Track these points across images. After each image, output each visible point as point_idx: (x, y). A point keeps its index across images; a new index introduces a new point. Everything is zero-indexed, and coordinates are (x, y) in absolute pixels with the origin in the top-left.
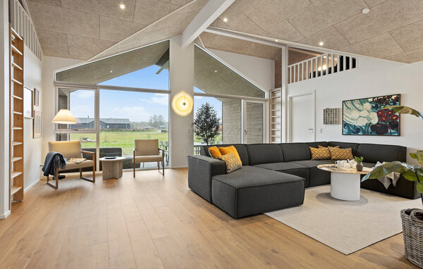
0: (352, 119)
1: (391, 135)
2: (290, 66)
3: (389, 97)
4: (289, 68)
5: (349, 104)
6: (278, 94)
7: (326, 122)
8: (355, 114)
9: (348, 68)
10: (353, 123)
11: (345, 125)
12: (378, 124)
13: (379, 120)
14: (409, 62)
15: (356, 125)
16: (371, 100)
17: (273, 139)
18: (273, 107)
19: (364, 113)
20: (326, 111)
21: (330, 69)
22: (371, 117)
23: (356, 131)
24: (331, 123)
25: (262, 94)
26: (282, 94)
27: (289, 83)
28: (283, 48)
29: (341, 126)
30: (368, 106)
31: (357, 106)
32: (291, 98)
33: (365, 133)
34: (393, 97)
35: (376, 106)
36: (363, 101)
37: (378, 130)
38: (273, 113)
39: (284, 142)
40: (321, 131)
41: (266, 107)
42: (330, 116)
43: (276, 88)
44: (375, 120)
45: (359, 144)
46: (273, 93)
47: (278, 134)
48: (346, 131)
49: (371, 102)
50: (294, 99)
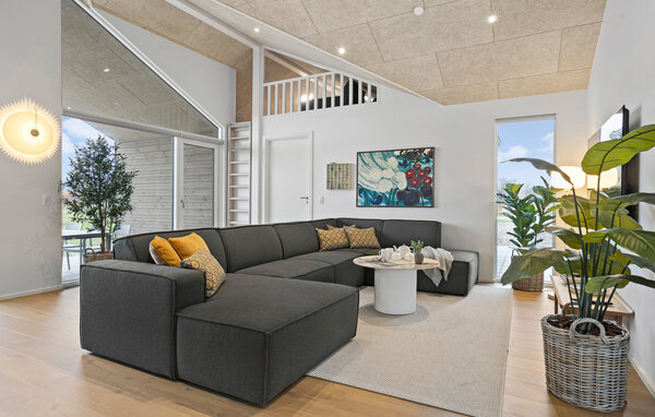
0: (371, 182)
1: (423, 205)
2: (269, 85)
3: (422, 150)
4: (266, 88)
5: (367, 158)
6: (244, 134)
7: (331, 186)
8: (375, 174)
9: (355, 101)
10: (373, 188)
11: (361, 191)
12: (407, 189)
13: (408, 184)
14: (444, 104)
15: (377, 191)
16: (397, 153)
17: (233, 216)
18: (233, 156)
19: (388, 173)
20: (331, 168)
21: (320, 101)
22: (398, 178)
23: (376, 200)
24: (339, 188)
25: (212, 131)
26: (251, 134)
27: (265, 114)
28: (256, 49)
29: (354, 192)
30: (393, 162)
31: (379, 161)
32: (269, 142)
33: (390, 204)
34: (426, 151)
35: (405, 162)
36: (386, 154)
37: (406, 199)
38: (234, 168)
39: (255, 222)
40: (323, 201)
41: (221, 155)
42: (337, 176)
43: (237, 121)
44: (403, 185)
45: (383, 221)
46: (234, 130)
47: (242, 206)
48: (362, 200)
49: (397, 157)
50: (275, 145)
